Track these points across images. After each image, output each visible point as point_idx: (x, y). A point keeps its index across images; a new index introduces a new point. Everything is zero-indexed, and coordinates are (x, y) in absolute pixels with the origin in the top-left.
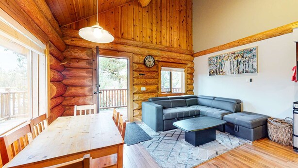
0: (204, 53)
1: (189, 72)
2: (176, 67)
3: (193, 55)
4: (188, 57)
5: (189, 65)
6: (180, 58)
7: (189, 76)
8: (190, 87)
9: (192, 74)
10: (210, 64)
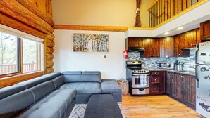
0: (68, 27)
1: (49, 44)
2: (31, 34)
3: (53, 26)
4: (48, 26)
5: (49, 36)
6: (38, 22)
7: (49, 50)
8: (49, 62)
9: (51, 47)
10: (74, 40)
